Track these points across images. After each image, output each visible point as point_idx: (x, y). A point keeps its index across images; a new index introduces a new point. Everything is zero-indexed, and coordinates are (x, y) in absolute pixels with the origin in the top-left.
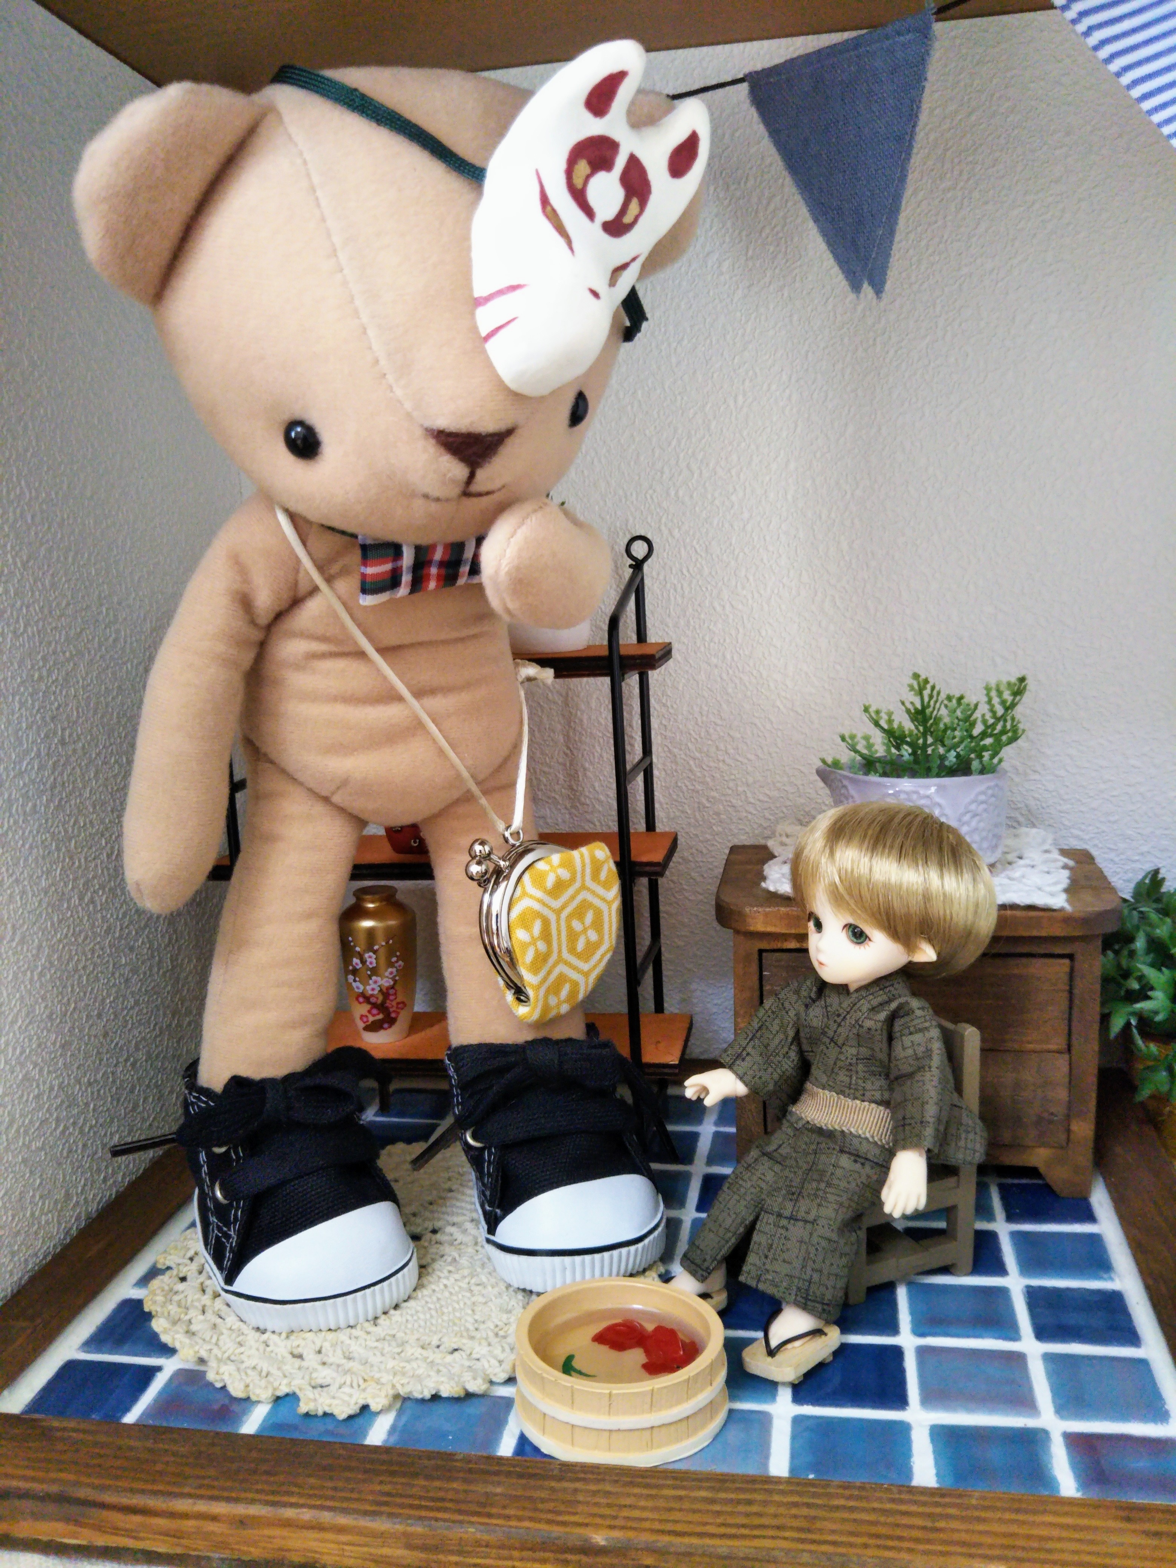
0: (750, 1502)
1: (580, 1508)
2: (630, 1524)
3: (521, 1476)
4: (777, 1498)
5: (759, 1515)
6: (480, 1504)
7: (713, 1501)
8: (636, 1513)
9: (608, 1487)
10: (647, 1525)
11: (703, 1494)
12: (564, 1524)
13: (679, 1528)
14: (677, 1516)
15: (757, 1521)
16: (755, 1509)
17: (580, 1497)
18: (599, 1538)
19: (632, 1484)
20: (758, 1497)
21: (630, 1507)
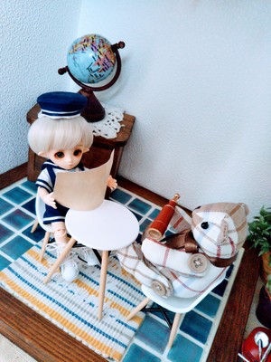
0: (69, 348)
1: (29, 329)
3: (23, 311)
4: (77, 350)
5: (69, 353)
6: (7, 315)
7: (60, 343)
8: (40, 337)
9: (40, 325)
10: (40, 342)
11: (61, 340)
12: (22, 332)
13: (47, 347)
14: (50, 343)
15: (67, 355)
16: (69, 351)
17: (31, 325)
18: (27, 341)
19: (46, 327)
20: (72, 347)
21: (41, 335)
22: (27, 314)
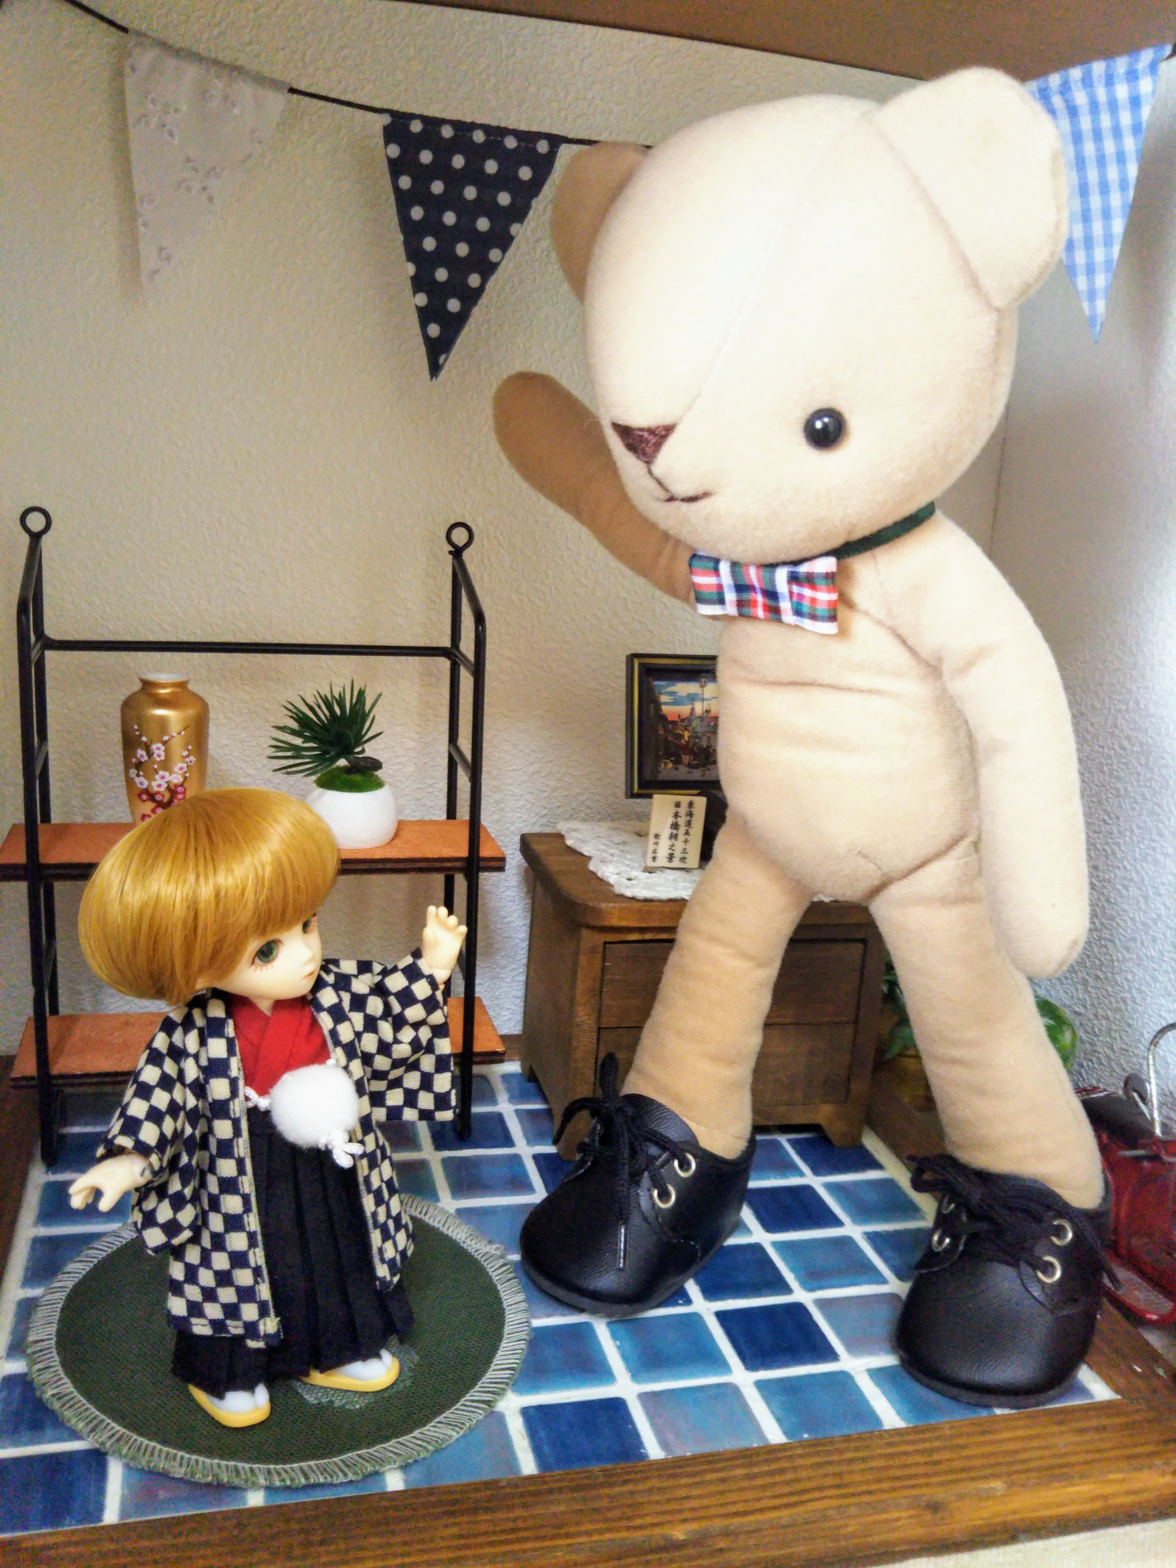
2: (698, 1514)
3: (573, 1490)
5: (797, 1480)
6: (555, 1526)
7: (751, 1477)
10: (713, 1511)
11: (741, 1471)
12: (641, 1527)
13: (740, 1507)
14: (732, 1497)
15: (799, 1487)
16: (789, 1476)
18: (679, 1533)
21: (687, 1498)
22: (595, 1487)
